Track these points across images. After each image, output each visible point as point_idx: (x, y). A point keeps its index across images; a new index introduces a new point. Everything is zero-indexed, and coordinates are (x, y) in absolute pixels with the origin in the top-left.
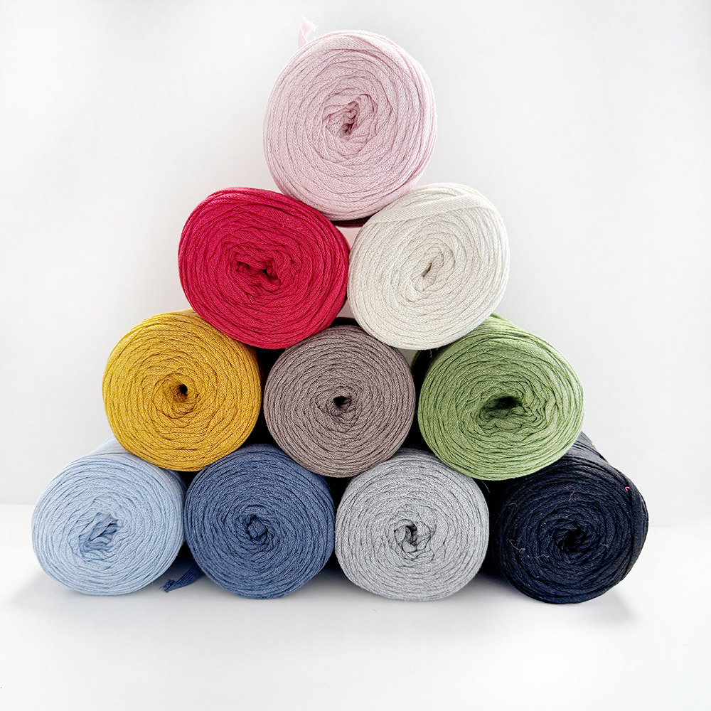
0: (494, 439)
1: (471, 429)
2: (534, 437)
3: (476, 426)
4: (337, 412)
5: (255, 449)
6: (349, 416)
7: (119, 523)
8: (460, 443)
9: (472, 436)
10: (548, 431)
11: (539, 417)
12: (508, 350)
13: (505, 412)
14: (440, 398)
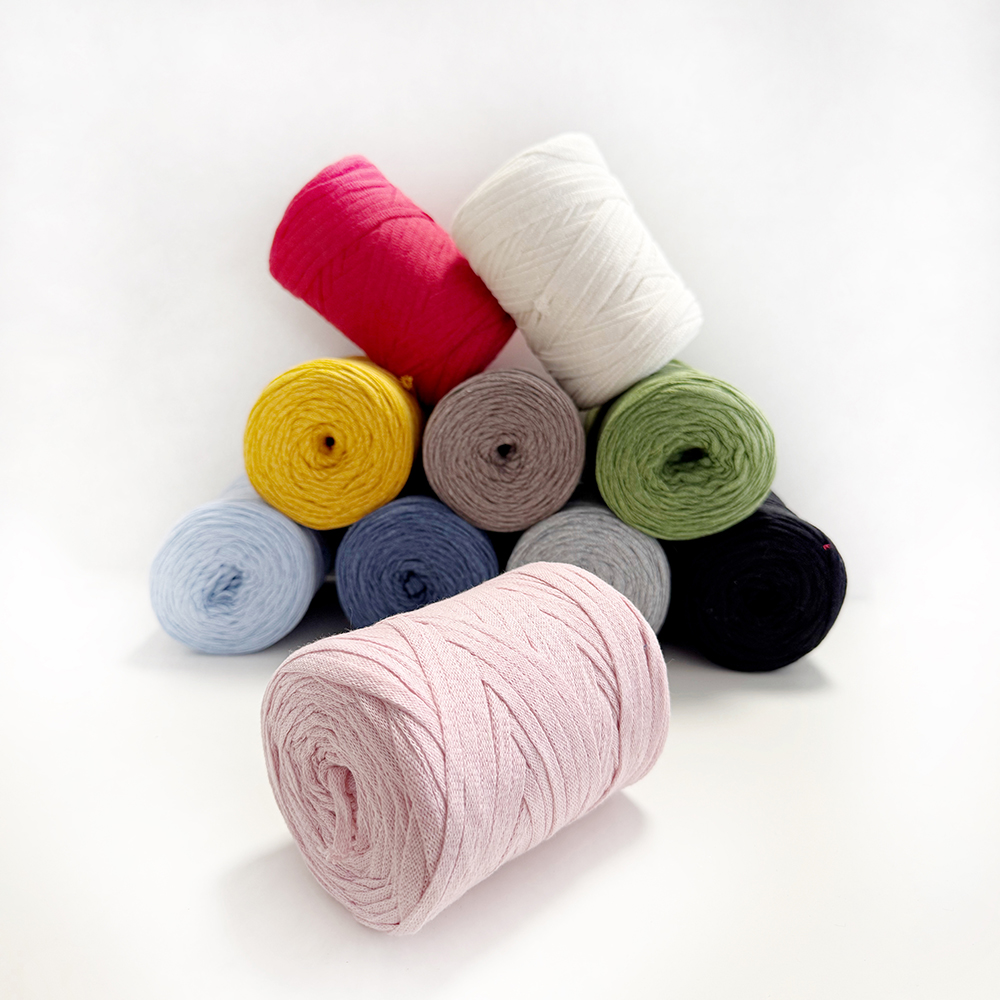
0: (680, 495)
1: (655, 486)
2: (724, 490)
3: (661, 481)
4: (501, 462)
5: (408, 500)
6: (514, 465)
7: (244, 575)
8: (643, 501)
9: (657, 493)
10: (739, 482)
11: (727, 468)
12: (691, 397)
13: (691, 465)
14: (620, 454)
